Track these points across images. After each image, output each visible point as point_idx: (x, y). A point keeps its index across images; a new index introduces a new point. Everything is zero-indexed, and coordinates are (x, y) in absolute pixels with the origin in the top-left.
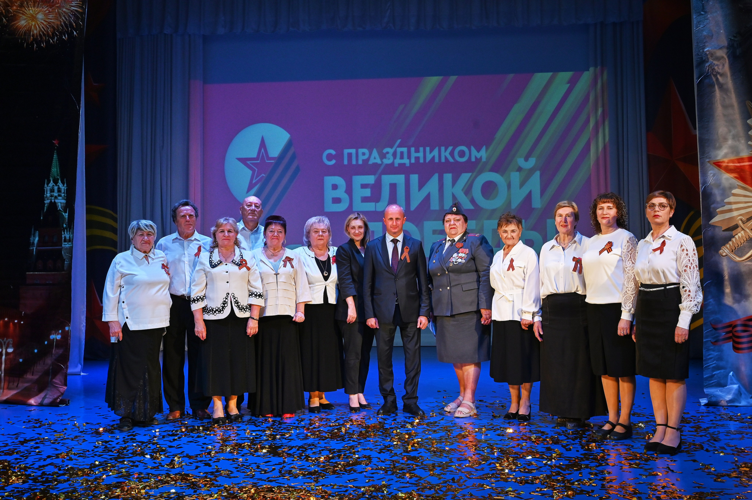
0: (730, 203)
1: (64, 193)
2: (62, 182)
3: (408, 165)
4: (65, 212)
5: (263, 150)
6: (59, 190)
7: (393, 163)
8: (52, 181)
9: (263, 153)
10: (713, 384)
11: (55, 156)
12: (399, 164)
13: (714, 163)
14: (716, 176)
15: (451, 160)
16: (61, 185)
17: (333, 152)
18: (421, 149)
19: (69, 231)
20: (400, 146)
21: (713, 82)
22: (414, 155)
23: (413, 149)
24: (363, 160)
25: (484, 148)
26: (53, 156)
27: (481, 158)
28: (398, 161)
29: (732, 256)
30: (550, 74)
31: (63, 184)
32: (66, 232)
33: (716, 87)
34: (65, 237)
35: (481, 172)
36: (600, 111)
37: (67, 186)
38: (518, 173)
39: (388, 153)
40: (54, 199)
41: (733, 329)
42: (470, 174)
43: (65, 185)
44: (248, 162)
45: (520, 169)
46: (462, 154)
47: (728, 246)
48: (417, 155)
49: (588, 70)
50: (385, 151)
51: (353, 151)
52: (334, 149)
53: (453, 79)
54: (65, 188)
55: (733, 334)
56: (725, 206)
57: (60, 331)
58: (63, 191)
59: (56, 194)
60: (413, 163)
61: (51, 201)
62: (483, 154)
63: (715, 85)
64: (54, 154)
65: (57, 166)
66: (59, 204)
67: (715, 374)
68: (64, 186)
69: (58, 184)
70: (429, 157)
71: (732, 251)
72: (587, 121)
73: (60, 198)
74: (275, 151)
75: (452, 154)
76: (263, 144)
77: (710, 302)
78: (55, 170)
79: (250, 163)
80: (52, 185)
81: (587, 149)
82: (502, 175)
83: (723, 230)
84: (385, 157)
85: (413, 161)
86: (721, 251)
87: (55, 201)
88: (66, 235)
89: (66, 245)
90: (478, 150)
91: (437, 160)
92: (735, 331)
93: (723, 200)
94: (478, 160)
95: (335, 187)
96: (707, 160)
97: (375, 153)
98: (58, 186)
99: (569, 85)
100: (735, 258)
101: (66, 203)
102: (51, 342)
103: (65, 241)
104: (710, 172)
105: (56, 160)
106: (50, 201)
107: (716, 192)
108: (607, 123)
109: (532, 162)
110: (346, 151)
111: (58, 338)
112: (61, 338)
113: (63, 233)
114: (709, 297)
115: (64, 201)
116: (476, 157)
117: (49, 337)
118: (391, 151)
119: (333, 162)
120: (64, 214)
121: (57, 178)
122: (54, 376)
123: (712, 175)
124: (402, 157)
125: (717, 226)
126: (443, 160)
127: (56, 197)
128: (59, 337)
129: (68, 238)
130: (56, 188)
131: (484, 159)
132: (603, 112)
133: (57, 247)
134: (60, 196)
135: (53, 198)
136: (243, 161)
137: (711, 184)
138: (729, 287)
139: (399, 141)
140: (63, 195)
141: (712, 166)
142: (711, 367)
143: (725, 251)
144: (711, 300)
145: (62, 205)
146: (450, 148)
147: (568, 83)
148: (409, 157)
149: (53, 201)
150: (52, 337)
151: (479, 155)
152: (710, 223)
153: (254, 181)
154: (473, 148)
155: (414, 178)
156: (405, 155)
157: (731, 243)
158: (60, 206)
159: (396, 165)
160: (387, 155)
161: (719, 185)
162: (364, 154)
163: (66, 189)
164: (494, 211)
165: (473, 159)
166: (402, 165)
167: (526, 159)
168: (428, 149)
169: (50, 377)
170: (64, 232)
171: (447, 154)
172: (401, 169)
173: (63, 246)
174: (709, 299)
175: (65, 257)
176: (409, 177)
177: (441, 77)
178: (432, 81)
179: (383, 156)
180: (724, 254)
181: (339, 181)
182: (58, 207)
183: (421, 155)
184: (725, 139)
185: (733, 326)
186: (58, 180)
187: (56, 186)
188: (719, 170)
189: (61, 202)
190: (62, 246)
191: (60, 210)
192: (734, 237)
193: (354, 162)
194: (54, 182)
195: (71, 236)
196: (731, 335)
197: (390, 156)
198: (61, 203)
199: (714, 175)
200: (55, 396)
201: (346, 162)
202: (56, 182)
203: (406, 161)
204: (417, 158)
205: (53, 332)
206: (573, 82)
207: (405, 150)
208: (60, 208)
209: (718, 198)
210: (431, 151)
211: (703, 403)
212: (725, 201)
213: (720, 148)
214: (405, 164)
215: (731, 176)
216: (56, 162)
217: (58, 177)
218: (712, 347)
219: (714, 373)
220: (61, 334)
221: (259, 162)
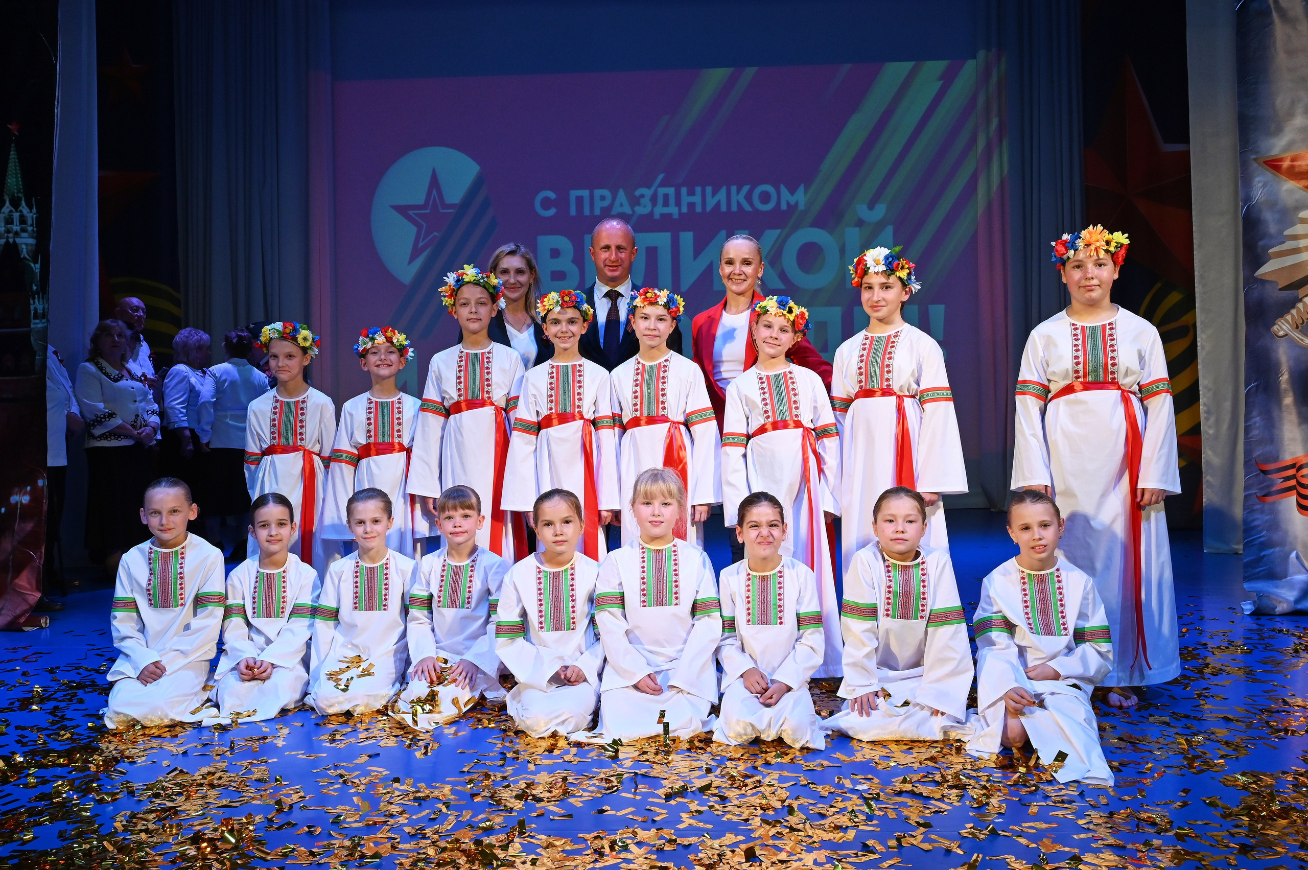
0: (1295, 237)
1: (32, 225)
2: (27, 204)
3: (676, 216)
4: (36, 262)
5: (434, 192)
6: (23, 220)
7: (651, 214)
8: (7, 204)
9: (435, 198)
10: (1261, 574)
11: (13, 154)
12: (662, 215)
13: (1266, 163)
14: (1268, 187)
15: (747, 208)
16: (25, 210)
17: (551, 195)
18: (698, 190)
19: (43, 298)
20: (663, 184)
21: (1269, 6)
22: (686, 199)
23: (684, 190)
24: (602, 209)
25: (802, 188)
26: (9, 155)
27: (797, 203)
28: (660, 210)
29: (1297, 335)
30: (909, 65)
31: (31, 208)
32: (36, 301)
33: (1275, 15)
34: (36, 310)
35: (796, 228)
36: (995, 122)
37: (37, 212)
38: (857, 229)
39: (643, 196)
40: (14, 238)
41: (1298, 470)
42: (778, 232)
43: (34, 210)
44: (411, 212)
45: (860, 223)
46: (765, 198)
47: (1289, 317)
48: (691, 199)
49: (974, 57)
50: (638, 192)
51: (585, 193)
52: (554, 192)
53: (750, 72)
54: (35, 216)
55: (1298, 482)
56: (1284, 242)
57: (29, 488)
58: (30, 222)
59: (16, 227)
60: (684, 214)
61: (8, 242)
62: (800, 197)
63: (1271, 12)
64: (10, 151)
65: (16, 174)
66: (24, 246)
67: (1264, 556)
68: (31, 212)
69: (20, 208)
70: (711, 203)
71: (1297, 327)
72: (973, 140)
73: (24, 235)
74: (455, 194)
75: (749, 197)
76: (434, 182)
77: (1255, 423)
78: (13, 181)
79: (416, 214)
80: (8, 210)
81: (971, 188)
82: (831, 233)
83: (1280, 287)
84: (638, 204)
85: (684, 209)
86: (1275, 328)
87: (14, 241)
88: (37, 305)
89: (38, 323)
90: (792, 191)
91: (724, 208)
92: (1302, 476)
93: (1281, 232)
94: (792, 208)
95: (555, 253)
96: (1253, 157)
97: (621, 195)
98: (21, 211)
99: (941, 82)
100: (1302, 340)
101: (37, 245)
102: (12, 509)
103: (36, 317)
104: (1257, 179)
105: (15, 162)
106: (5, 240)
107: (1268, 216)
108: (1005, 143)
109: (880, 210)
110: (574, 194)
111: (24, 502)
112: (30, 501)
113: (32, 302)
114: (1255, 413)
115: (32, 241)
116: (788, 203)
117: (9, 499)
118: (648, 192)
119: (552, 212)
120: (33, 265)
121: (18, 197)
122: (17, 572)
123: (1260, 185)
124: (666, 204)
125: (1268, 281)
126: (734, 208)
127: (16, 234)
128: (25, 499)
129: (40, 311)
130: (16, 215)
131: (801, 207)
132: (1001, 125)
133: (22, 329)
134: (24, 230)
135: (11, 235)
136: (402, 210)
137: (1260, 201)
138: (1291, 394)
139: (661, 176)
140: (30, 229)
141: (1260, 168)
142: (1257, 542)
143: (1283, 327)
144: (1257, 419)
145: (29, 248)
146: (746, 188)
147: (940, 79)
148: (678, 203)
149: (11, 240)
150: (14, 499)
151: (792, 200)
152: (1256, 274)
153: (421, 244)
154: (783, 189)
155: (687, 238)
156: (672, 200)
157: (1294, 312)
158: (25, 251)
159: (657, 216)
160: (642, 201)
161: (1273, 204)
162: (603, 198)
163: (36, 218)
164: (817, 292)
165: (784, 207)
166: (666, 217)
167: (871, 206)
168: (709, 189)
169: (10, 576)
170: (34, 299)
171: (741, 198)
172: (665, 224)
173: (32, 326)
174: (1253, 417)
175: (36, 348)
176: (678, 237)
177: (732, 69)
178: (715, 77)
179: (635, 201)
180: (1281, 333)
181: (563, 243)
182: (22, 251)
183: (697, 199)
184: (1291, 115)
185: (1297, 466)
186: (20, 199)
187: (17, 211)
188: (1277, 176)
189: (26, 242)
190: (29, 326)
191: (25, 258)
192: (1300, 300)
193: (587, 212)
194: (11, 204)
195: (46, 306)
196: (1293, 482)
197: (646, 201)
198: (26, 244)
199: (1264, 186)
200: (18, 612)
201: (573, 212)
202: (15, 204)
203: (673, 210)
204: (691, 206)
205: (16, 490)
206: (948, 78)
207: (671, 191)
208: (24, 253)
209: (1273, 228)
210: (714, 193)
211: (1247, 610)
212: (1286, 233)
213: (1279, 130)
214: (670, 215)
215: (1298, 185)
216: (15, 166)
217: (20, 195)
218: (1258, 506)
219: (1262, 554)
220: (31, 494)
221: (428, 211)
